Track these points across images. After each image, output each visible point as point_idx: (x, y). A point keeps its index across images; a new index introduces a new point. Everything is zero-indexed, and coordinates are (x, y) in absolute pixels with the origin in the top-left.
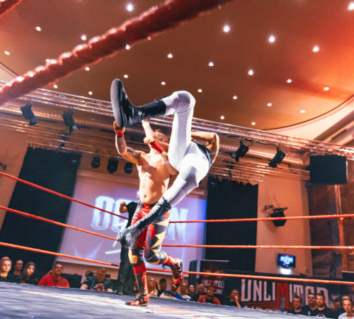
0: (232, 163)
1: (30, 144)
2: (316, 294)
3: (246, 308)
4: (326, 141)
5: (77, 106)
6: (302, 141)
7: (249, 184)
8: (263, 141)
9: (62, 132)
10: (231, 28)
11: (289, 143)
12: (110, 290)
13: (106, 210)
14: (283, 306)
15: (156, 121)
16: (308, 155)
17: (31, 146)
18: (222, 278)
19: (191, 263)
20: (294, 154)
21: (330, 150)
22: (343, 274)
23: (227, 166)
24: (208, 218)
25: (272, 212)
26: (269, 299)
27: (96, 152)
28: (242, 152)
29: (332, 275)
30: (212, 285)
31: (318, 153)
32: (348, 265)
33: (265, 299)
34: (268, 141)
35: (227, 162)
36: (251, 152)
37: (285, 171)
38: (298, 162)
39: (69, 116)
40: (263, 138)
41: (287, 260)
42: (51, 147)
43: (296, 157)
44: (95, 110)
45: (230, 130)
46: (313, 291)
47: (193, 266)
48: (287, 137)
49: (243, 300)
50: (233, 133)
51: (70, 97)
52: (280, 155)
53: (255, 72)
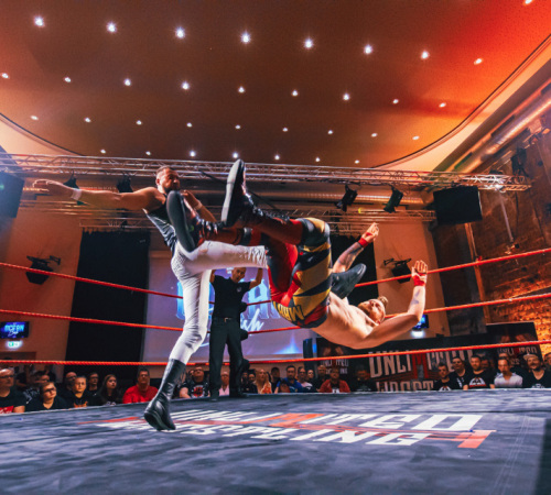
0: (338, 214)
1: (84, 228)
2: (458, 356)
3: (378, 384)
4: (448, 171)
5: (132, 172)
6: (421, 175)
8: (374, 181)
10: (314, 42)
11: (405, 179)
14: (421, 375)
16: (428, 191)
17: (86, 230)
19: (304, 342)
20: (412, 193)
21: (456, 181)
22: (489, 327)
25: (391, 265)
26: (404, 370)
28: (350, 199)
29: (474, 330)
31: (442, 187)
32: (491, 316)
33: (400, 371)
34: (380, 181)
35: (331, 214)
36: (361, 197)
37: (403, 215)
38: (417, 201)
39: (125, 185)
40: (373, 178)
42: (112, 229)
43: (414, 196)
45: (330, 174)
46: (454, 354)
47: (307, 345)
48: (402, 172)
49: (373, 375)
50: (335, 177)
51: (124, 161)
52: (396, 197)
53: (351, 96)
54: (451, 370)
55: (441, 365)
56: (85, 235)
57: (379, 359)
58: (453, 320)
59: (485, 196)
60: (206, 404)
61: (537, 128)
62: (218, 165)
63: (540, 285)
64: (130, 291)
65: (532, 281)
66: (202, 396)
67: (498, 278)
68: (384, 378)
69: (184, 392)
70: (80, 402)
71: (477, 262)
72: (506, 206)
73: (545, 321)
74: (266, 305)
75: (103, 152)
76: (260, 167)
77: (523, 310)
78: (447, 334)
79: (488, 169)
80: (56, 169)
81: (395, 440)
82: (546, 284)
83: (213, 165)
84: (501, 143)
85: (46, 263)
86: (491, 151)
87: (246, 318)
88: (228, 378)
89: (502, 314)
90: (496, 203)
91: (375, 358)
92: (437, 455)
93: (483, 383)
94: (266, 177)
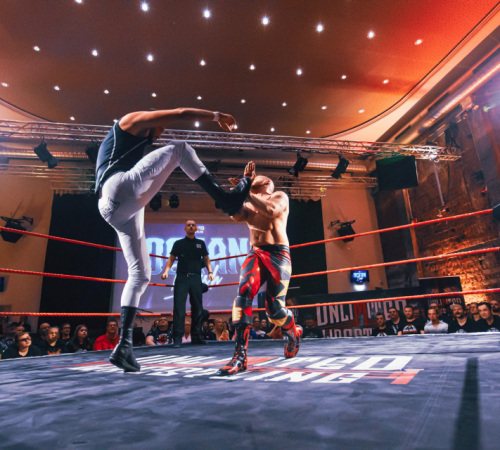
0: (290, 180)
1: (55, 191)
2: (394, 307)
3: (324, 331)
4: (390, 142)
6: (365, 145)
7: (311, 201)
8: (323, 150)
10: (270, 20)
11: (351, 149)
13: (157, 254)
14: (362, 323)
16: (371, 160)
17: (57, 193)
19: (259, 295)
20: (357, 161)
21: (396, 151)
22: (421, 281)
23: (285, 184)
25: (338, 226)
26: (347, 319)
28: (301, 166)
29: (408, 284)
31: (384, 156)
32: (424, 271)
33: (343, 320)
34: (328, 150)
35: (284, 180)
36: (311, 164)
37: (348, 181)
38: (361, 169)
40: (322, 147)
41: (361, 276)
42: (81, 191)
43: (359, 164)
45: (283, 143)
48: (348, 142)
49: (320, 324)
50: (288, 145)
51: (92, 128)
52: (343, 164)
53: (303, 71)
54: (387, 319)
55: (379, 314)
56: (57, 197)
57: (325, 309)
58: (390, 274)
59: (421, 164)
60: (170, 350)
61: (468, 105)
62: (181, 133)
63: (466, 244)
64: (98, 248)
65: (459, 240)
66: (167, 343)
67: (430, 238)
68: (329, 327)
69: (150, 339)
70: (54, 350)
71: (413, 224)
72: (439, 174)
73: (469, 276)
74: (224, 261)
75: (72, 119)
76: (220, 135)
77: (451, 266)
78: (385, 287)
79: (424, 141)
80: (26, 135)
81: (337, 379)
82: (471, 243)
83: (176, 133)
84: (436, 117)
85: (19, 223)
86: (428, 124)
88: (190, 328)
89: (433, 270)
90: (430, 171)
91: (321, 307)
92: (373, 391)
93: (415, 329)
94: (225, 145)
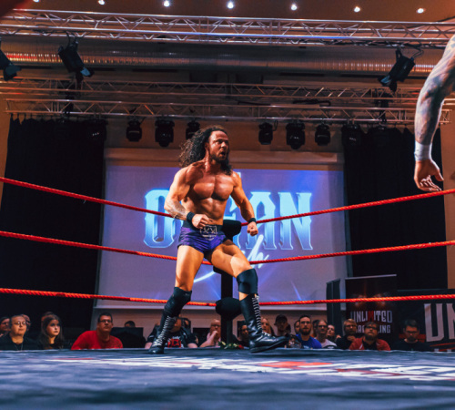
0: (385, 95)
1: (12, 115)
5: (80, 32)
9: (65, 84)
12: (193, 346)
15: (230, 37)
17: (15, 118)
18: (388, 306)
23: (376, 104)
24: (349, 201)
27: (131, 112)
30: (371, 319)
35: (375, 95)
36: (419, 67)
39: (70, 52)
42: (52, 115)
44: (115, 33)
45: (374, 32)
47: (332, 289)
49: (430, 338)
50: (381, 37)
51: (67, 16)
56: (15, 124)
57: (439, 307)
62: (204, 21)
64: (82, 200)
68: (446, 344)
74: (274, 222)
76: (267, 24)
83: (196, 21)
87: (243, 247)
94: (274, 39)
